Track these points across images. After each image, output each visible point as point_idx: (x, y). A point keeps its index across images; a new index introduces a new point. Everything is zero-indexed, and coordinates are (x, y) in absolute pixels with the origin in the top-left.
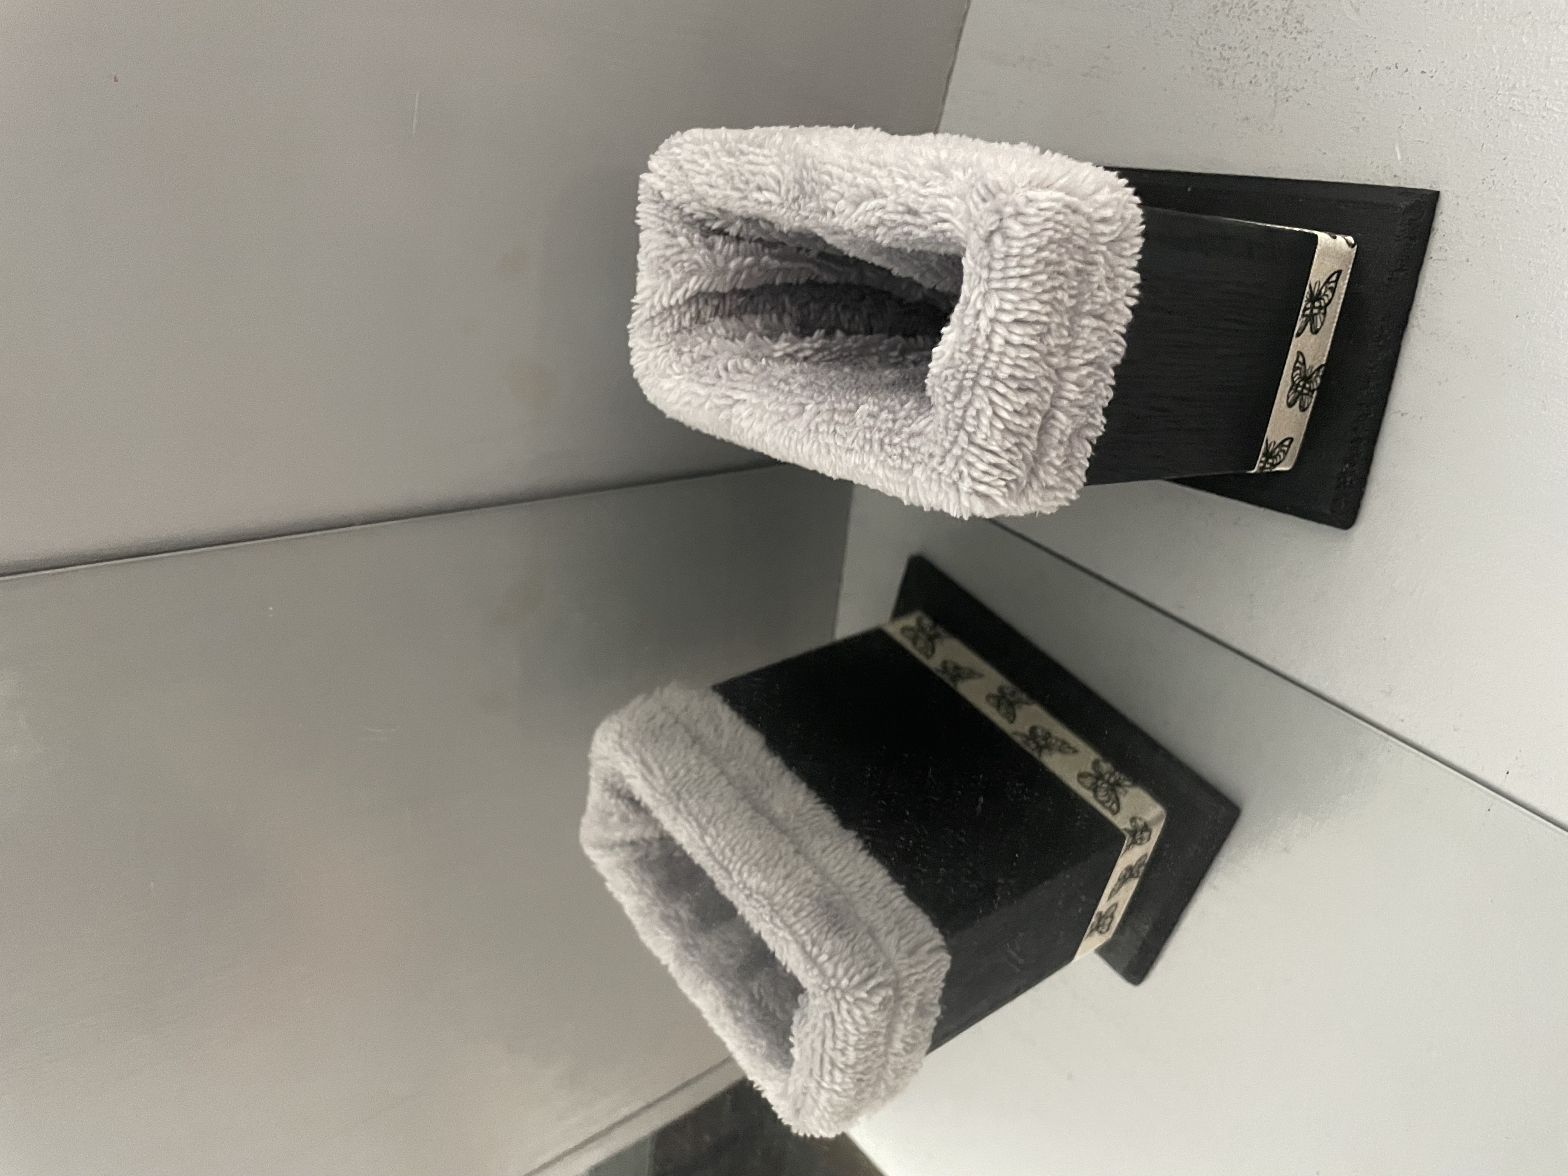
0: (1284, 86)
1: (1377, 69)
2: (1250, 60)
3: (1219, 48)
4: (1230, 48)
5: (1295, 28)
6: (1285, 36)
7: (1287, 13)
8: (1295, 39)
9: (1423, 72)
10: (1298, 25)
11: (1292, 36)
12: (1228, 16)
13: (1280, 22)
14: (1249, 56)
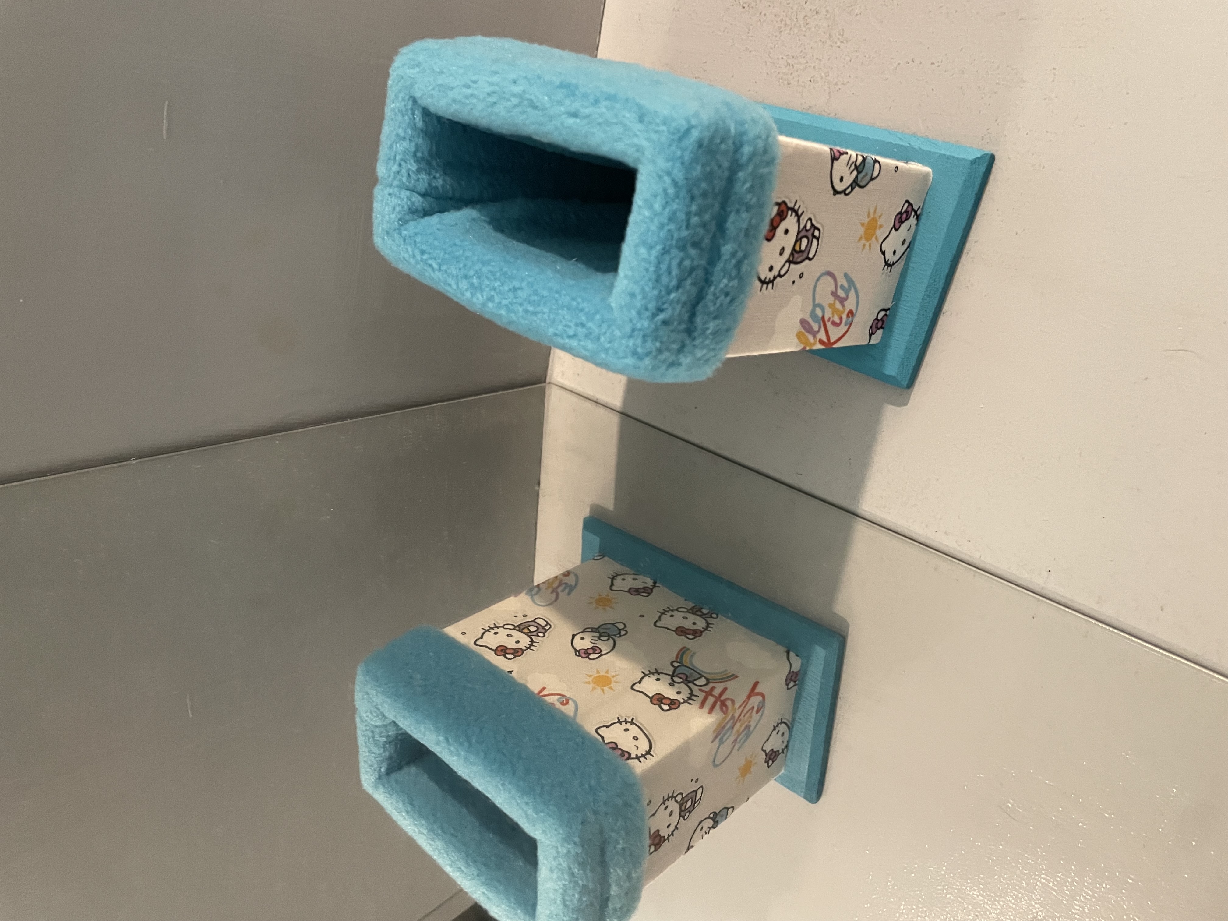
0: (835, 82)
1: (899, 64)
2: (808, 65)
4: (793, 57)
8: (839, 47)
9: (933, 64)
11: (837, 45)
13: (827, 37)
14: (807, 62)
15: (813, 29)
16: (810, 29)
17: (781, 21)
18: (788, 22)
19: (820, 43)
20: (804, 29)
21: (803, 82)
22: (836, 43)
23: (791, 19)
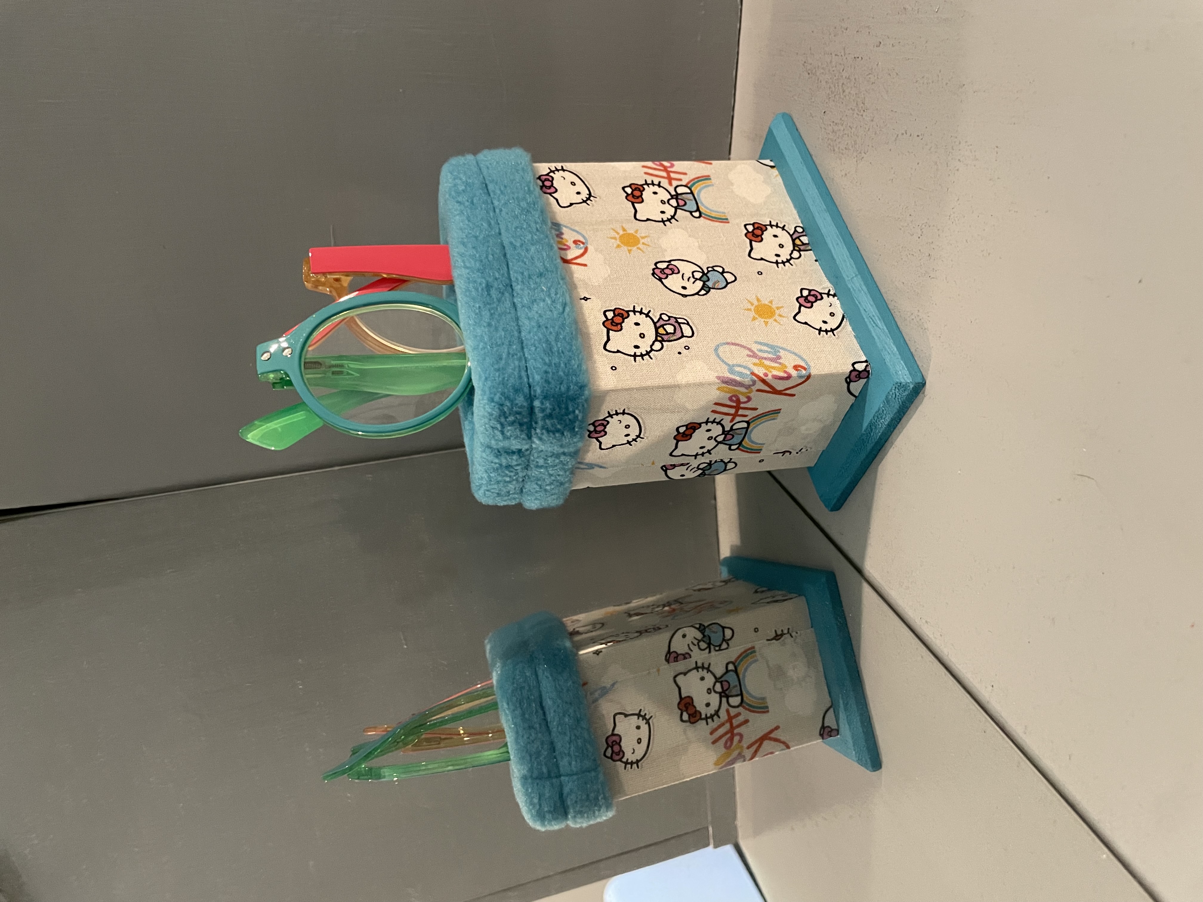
0: (860, 150)
1: (898, 136)
2: (846, 132)
3: (832, 124)
4: (836, 124)
5: (862, 107)
6: (857, 114)
7: (859, 97)
8: (862, 116)
9: (918, 136)
10: (862, 105)
11: (861, 114)
12: (834, 101)
13: (855, 105)
14: (844, 130)
15: (847, 96)
16: (845, 96)
17: (830, 88)
18: (834, 90)
19: (851, 111)
20: (842, 96)
21: (842, 150)
22: (860, 112)
23: (835, 87)
